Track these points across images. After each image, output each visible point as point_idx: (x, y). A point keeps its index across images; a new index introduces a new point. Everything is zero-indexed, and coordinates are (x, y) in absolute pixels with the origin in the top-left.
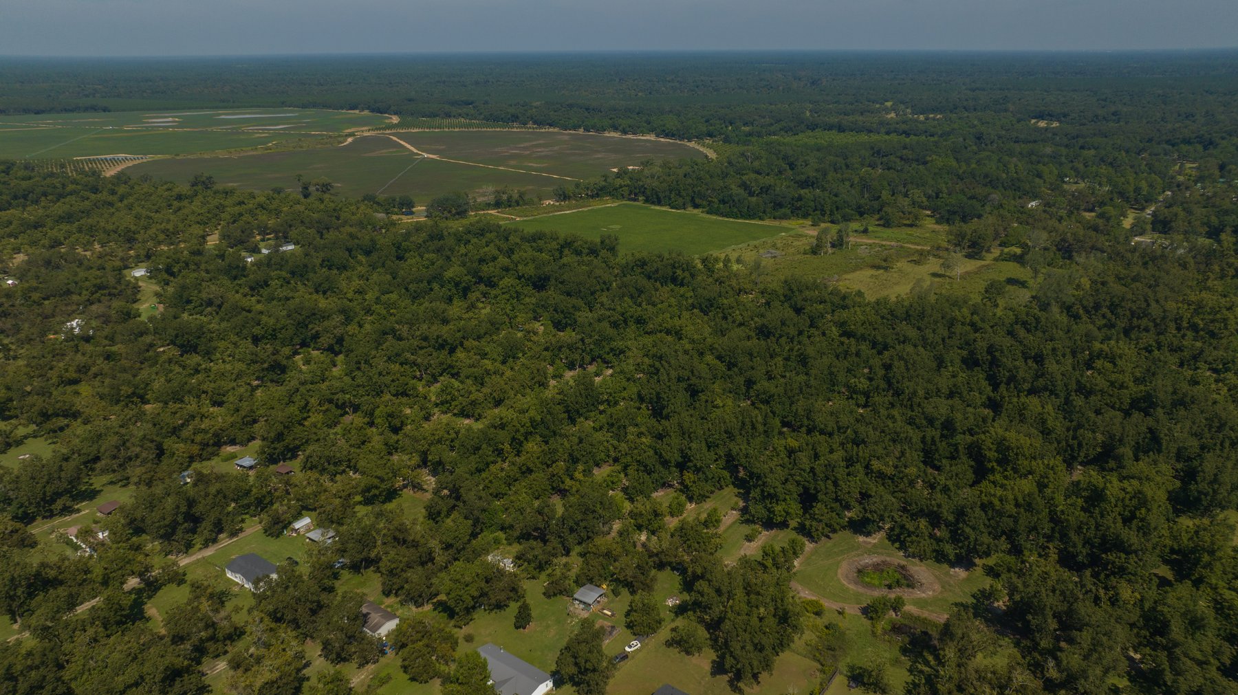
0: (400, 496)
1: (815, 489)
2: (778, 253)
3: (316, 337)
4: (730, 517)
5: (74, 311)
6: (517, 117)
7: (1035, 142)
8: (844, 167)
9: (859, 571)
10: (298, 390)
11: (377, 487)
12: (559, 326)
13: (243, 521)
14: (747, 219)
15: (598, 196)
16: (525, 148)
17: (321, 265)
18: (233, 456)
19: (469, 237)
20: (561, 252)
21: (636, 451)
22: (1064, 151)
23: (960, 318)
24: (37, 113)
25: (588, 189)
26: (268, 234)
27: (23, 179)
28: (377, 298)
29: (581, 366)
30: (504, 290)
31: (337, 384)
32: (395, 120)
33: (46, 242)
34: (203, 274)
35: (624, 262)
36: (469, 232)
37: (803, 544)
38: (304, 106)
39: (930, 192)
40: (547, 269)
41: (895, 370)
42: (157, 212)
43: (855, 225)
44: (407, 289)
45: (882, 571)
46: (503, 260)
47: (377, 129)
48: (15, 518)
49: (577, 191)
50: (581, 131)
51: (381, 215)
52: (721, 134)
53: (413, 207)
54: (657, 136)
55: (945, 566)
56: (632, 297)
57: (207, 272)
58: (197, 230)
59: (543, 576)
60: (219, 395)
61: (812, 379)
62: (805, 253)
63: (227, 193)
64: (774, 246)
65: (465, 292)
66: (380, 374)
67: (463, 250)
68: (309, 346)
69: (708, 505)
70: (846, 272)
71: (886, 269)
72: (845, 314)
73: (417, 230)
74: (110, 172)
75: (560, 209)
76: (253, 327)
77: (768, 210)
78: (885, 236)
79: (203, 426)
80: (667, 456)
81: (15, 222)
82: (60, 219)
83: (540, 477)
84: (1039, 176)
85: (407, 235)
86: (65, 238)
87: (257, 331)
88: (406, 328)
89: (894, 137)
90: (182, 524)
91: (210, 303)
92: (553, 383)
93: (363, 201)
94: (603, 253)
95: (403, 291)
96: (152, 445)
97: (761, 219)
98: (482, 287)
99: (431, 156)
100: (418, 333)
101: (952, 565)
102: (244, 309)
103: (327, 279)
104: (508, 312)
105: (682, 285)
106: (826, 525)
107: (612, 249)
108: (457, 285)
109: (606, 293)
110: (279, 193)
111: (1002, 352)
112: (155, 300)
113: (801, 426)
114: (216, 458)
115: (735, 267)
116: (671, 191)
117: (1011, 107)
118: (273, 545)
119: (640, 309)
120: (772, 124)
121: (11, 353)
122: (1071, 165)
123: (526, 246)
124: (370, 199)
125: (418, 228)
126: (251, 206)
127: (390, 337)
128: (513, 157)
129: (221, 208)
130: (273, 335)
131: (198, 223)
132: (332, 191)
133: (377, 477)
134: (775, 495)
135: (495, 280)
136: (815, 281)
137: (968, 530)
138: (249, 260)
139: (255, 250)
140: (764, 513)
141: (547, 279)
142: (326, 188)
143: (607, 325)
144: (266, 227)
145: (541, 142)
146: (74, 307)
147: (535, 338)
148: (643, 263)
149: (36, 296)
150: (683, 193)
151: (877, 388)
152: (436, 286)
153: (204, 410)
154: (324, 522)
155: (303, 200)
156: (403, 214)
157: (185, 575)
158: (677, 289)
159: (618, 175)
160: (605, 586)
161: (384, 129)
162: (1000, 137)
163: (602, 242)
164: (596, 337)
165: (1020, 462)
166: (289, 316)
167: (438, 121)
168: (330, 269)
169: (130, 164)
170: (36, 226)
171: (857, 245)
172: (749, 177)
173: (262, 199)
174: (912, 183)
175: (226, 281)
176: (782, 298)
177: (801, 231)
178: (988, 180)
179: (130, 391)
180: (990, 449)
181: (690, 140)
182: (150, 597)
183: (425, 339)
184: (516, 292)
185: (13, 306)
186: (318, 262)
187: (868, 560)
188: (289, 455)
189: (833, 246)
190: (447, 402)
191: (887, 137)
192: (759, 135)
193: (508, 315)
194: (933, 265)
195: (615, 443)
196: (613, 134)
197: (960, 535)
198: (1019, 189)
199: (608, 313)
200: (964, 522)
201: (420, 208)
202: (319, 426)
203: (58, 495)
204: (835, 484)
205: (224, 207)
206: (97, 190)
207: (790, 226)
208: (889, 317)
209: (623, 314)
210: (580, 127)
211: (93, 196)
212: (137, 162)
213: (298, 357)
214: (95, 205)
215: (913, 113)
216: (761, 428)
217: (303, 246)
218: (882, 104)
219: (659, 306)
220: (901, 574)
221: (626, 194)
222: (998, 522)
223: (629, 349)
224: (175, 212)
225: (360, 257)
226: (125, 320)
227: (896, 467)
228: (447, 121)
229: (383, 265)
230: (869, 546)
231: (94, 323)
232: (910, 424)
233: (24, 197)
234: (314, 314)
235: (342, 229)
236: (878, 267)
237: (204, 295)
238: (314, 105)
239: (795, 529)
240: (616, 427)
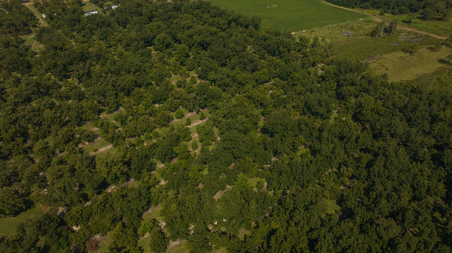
2: (352, 33)
14: (345, 7)
43: (404, 17)
62: (367, 35)
64: (352, 28)
70: (386, 53)
71: (411, 53)
77: (358, 3)
78: (420, 26)
97: (353, 8)
107: (257, 27)
163: (253, 20)
171: (401, 32)
177: (372, 18)
189: (385, 32)
194: (443, 53)
207: (367, 14)
236: (407, 51)
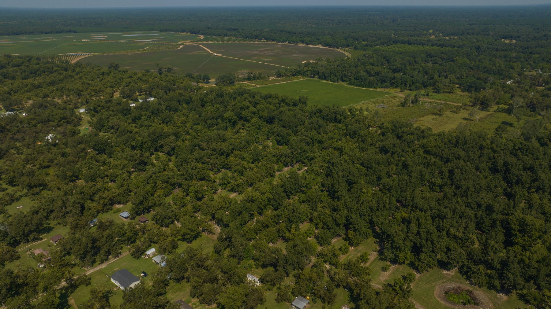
0: (201, 236)
1: (420, 244)
2: (385, 105)
3: (162, 146)
4: (373, 256)
5: (50, 130)
6: (257, 36)
7: (506, 50)
8: (414, 62)
9: (446, 293)
10: (151, 177)
11: (189, 234)
12: (279, 143)
13: (121, 248)
14: (368, 88)
15: (296, 75)
16: (261, 51)
17: (166, 109)
18: (119, 211)
19: (236, 96)
20: (280, 104)
21: (322, 217)
22: (522, 55)
23: (486, 145)
24: (46, 33)
25: (291, 72)
26: (142, 92)
27: (35, 65)
28: (192, 127)
29: (291, 165)
30: (253, 124)
31: (171, 174)
32: (202, 37)
33: (42, 95)
34: (111, 113)
35: (310, 109)
36: (236, 93)
37: (414, 276)
38: (161, 31)
39: (458, 76)
40: (274, 114)
41: (456, 174)
42: (93, 80)
43: (423, 92)
44: (206, 122)
45: (459, 294)
46: (253, 109)
47: (193, 42)
48: (9, 244)
49: (286, 73)
50: (287, 43)
51: (194, 84)
52: (353, 45)
53: (209, 79)
54: (323, 46)
55: (494, 292)
56: (315, 129)
57: (113, 111)
58: (109, 90)
59: (275, 289)
60: (113, 177)
61: (412, 178)
62: (398, 106)
63: (124, 72)
64: (383, 102)
65: (234, 124)
66: (192, 169)
67: (233, 103)
68: (158, 151)
69: (361, 248)
70: (420, 116)
71: (440, 115)
72: (425, 141)
73: (211, 92)
74: (74, 61)
75: (278, 81)
76: (132, 141)
77: (379, 84)
78: (437, 97)
79: (104, 196)
80: (339, 221)
81: (29, 85)
82: (49, 84)
83: (272, 229)
84: (512, 68)
85: (207, 94)
86: (51, 93)
87: (133, 143)
88: (205, 144)
89: (435, 47)
90: (90, 252)
91: (113, 128)
92: (277, 174)
93: (186, 77)
94: (300, 105)
95: (204, 123)
96: (79, 205)
97: (375, 88)
98: (242, 121)
99: (218, 55)
100: (211, 147)
101: (498, 292)
102: (128, 131)
103: (168, 116)
104: (255, 135)
105: (340, 122)
106: (427, 264)
107: (305, 103)
108: (230, 120)
109: (302, 127)
110: (148, 72)
111: (512, 166)
112: (88, 125)
113: (409, 205)
114: (110, 211)
115: (365, 113)
116: (331, 73)
117: (491, 33)
118: (136, 263)
119: (320, 136)
120: (376, 41)
121: (20, 151)
122: (527, 62)
123: (263, 101)
124: (190, 76)
125: (212, 91)
126: (135, 78)
127: (197, 148)
128: (256, 55)
129: (121, 79)
130: (141, 146)
131: (110, 86)
132: (172, 72)
133: (189, 229)
134: (399, 247)
135: (248, 118)
136: (407, 122)
137: (510, 275)
138: (132, 105)
139: (136, 100)
140: (393, 256)
141: (273, 118)
142: (169, 70)
143: (304, 144)
144: (141, 89)
145: (268, 48)
146: (51, 128)
147: (268, 150)
148: (320, 111)
149: (34, 122)
150: (337, 75)
151: (446, 183)
152: (220, 121)
153: (106, 185)
154: (162, 251)
155: (159, 76)
156: (205, 83)
157: (90, 279)
158: (337, 125)
159: (306, 65)
160: (308, 297)
161: (197, 41)
162: (488, 48)
163: (300, 100)
164: (299, 151)
165: (533, 233)
166: (149, 136)
167: (221, 38)
168: (170, 111)
169: (83, 57)
170: (39, 87)
171: (424, 102)
172: (369, 67)
173: (140, 75)
174: (448, 71)
175: (120, 116)
176: (391, 131)
177: (395, 94)
178: (486, 70)
179: (71, 174)
180: (515, 224)
181: (338, 48)
182: (72, 292)
183: (215, 150)
184: (259, 125)
185: (23, 127)
186: (164, 107)
187: (450, 286)
188: (146, 211)
189: (412, 103)
190: (225, 184)
191: (432, 47)
192: (371, 46)
193: (255, 137)
194: (464, 114)
195: (311, 211)
196: (302, 45)
197: (505, 277)
198: (502, 74)
199: (304, 137)
200: (508, 270)
201: (213, 80)
202: (161, 196)
203: (31, 232)
204: (432, 242)
205: (123, 79)
206: (67, 69)
207: (390, 92)
208: (449, 143)
209: (311, 138)
210: (286, 41)
211: (65, 73)
212: (86, 56)
213: (153, 156)
214: (65, 77)
215: (443, 36)
216: (388, 206)
217: (158, 99)
218: (427, 31)
219: (330, 134)
220: (470, 296)
221: (309, 74)
222: (526, 271)
223: (316, 158)
224: (101, 81)
225: (184, 105)
226: (73, 136)
227: (464, 233)
228: (225, 38)
229: (195, 110)
230: (450, 277)
231: (58, 136)
232: (467, 206)
233: (35, 73)
234: (161, 135)
235: (176, 91)
236: (436, 114)
237: (110, 124)
238: (166, 30)
239: (408, 264)
240: (312, 203)
